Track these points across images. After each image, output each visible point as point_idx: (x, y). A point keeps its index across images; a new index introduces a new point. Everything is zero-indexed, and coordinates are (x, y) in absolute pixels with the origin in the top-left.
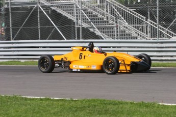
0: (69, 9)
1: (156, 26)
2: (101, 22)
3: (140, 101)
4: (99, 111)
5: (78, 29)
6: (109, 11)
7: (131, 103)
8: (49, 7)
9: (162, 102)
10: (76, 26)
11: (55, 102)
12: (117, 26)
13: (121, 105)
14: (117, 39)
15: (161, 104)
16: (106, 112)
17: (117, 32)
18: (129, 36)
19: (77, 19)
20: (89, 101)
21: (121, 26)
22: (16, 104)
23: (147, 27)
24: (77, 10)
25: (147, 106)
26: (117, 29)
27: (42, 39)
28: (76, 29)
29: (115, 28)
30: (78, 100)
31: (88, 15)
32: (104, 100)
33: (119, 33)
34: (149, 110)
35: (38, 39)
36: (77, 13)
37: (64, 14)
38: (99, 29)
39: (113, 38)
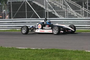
0: (42, 2)
1: (87, 11)
2: (58, 9)
3: (76, 50)
4: (55, 55)
5: (47, 12)
6: (62, 3)
7: (71, 51)
8: (31, 1)
9: (87, 50)
10: (45, 11)
11: (33, 51)
12: (67, 11)
13: (66, 52)
14: (67, 18)
15: (86, 51)
16: (58, 55)
17: (67, 14)
18: (73, 16)
19: (46, 7)
20: (50, 50)
21: (69, 11)
22: (13, 51)
23: (82, 11)
24: (46, 3)
25: (79, 52)
26: (67, 12)
27: (28, 18)
28: (45, 13)
29: (66, 12)
30: (44, 50)
31: (52, 5)
32: (58, 49)
33: (67, 15)
34: (80, 54)
35: (26, 18)
36: (46, 4)
37: (39, 5)
38: (57, 13)
39: (64, 17)
